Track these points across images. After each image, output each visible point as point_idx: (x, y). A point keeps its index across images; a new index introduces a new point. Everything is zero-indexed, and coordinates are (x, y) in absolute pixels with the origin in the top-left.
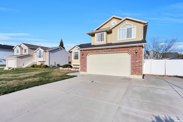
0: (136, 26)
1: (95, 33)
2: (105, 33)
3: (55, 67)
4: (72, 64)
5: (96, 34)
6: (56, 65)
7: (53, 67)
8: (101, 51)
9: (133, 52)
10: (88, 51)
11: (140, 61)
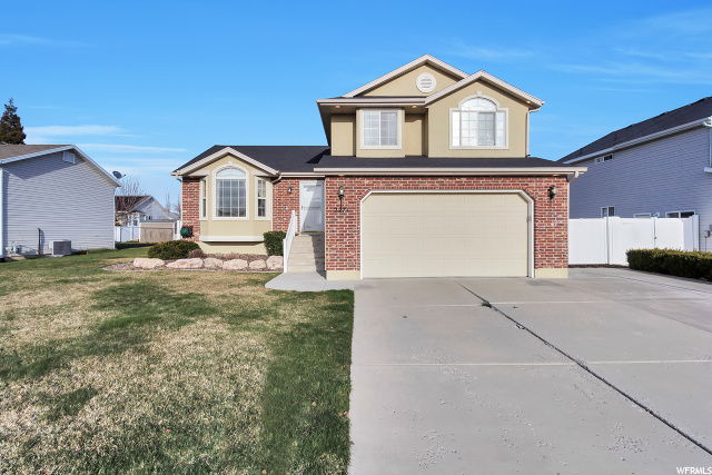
0: (507, 109)
1: (359, 108)
2: (401, 113)
3: (41, 256)
4: (201, 238)
5: (361, 114)
6: (49, 248)
7: (29, 256)
8: (427, 183)
9: (540, 193)
10: (366, 182)
11: (561, 222)
